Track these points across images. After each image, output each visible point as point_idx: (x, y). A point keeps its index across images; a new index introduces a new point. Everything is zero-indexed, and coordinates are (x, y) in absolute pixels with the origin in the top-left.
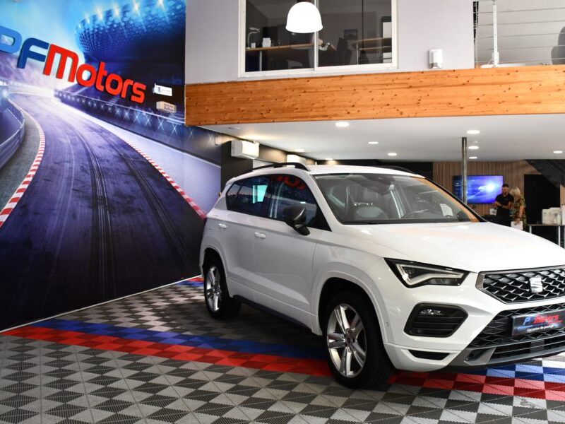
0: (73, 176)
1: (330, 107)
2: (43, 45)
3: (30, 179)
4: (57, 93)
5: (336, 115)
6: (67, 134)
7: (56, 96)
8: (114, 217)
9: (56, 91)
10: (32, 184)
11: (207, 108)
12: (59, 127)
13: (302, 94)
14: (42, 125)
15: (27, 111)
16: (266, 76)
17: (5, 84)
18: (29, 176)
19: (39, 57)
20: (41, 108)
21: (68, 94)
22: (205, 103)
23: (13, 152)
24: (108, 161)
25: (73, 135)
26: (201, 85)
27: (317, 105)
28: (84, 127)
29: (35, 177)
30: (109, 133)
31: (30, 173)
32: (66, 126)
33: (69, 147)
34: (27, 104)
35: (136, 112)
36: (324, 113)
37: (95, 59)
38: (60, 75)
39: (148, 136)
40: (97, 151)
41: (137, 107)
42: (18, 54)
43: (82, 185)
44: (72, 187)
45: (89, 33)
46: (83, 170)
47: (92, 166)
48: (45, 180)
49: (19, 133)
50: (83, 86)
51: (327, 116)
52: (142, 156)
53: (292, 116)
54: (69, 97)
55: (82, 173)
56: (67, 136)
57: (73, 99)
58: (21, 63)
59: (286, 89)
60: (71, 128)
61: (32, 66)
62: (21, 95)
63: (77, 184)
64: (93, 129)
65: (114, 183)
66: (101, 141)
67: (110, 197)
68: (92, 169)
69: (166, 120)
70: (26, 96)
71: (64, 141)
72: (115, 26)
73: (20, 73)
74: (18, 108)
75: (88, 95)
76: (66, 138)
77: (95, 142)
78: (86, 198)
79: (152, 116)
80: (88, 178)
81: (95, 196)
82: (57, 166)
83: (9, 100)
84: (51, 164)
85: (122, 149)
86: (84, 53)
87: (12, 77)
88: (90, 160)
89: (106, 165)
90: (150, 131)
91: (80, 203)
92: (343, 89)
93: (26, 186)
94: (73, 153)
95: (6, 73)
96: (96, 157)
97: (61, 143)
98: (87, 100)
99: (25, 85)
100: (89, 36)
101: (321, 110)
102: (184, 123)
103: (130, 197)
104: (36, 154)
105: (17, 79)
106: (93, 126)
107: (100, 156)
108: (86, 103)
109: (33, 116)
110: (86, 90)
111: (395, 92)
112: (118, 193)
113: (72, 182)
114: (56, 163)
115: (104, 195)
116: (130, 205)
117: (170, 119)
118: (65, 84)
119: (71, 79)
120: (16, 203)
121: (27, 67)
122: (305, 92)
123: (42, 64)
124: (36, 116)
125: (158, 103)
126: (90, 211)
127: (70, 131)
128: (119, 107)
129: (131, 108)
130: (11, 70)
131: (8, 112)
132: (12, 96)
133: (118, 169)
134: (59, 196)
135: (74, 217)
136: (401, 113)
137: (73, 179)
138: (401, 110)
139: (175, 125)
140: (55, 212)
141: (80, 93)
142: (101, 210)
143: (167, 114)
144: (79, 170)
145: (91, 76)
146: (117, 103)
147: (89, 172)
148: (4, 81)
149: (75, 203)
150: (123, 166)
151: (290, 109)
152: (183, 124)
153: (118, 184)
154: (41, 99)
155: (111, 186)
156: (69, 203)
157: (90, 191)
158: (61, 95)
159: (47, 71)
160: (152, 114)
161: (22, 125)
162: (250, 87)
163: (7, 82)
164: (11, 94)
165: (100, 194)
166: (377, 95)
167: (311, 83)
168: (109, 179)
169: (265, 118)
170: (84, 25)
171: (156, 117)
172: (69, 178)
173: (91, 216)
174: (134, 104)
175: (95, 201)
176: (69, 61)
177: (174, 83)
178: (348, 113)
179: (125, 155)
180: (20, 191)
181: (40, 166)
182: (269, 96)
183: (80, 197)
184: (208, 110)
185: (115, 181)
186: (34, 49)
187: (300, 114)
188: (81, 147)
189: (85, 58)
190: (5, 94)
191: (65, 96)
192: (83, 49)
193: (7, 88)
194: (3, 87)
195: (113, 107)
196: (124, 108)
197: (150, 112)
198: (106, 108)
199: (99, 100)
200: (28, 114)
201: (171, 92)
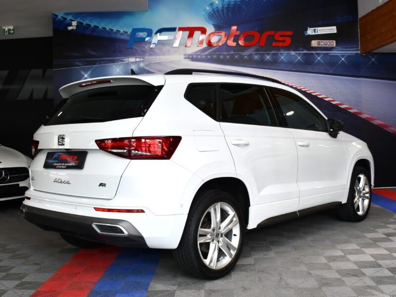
2: (172, 29)
4: (187, 56)
7: (185, 58)
9: (185, 55)
17: (141, 60)
20: (172, 68)
21: (199, 55)
22: (367, 32)
35: (281, 54)
41: (282, 50)
50: (214, 47)
54: (199, 57)
57: (204, 57)
61: (163, 44)
62: (155, 63)
69: (328, 53)
70: (159, 63)
73: (153, 51)
74: (152, 70)
75: (220, 52)
79: (305, 53)
83: (145, 68)
86: (213, 25)
87: (147, 54)
90: (306, 66)
95: (142, 53)
98: (218, 55)
99: (158, 57)
102: (359, 52)
105: (150, 55)
108: (218, 58)
110: (217, 49)
117: (334, 52)
118: (194, 49)
128: (256, 54)
129: (273, 52)
130: (146, 50)
132: (148, 65)
139: (343, 56)
141: (210, 52)
143: (331, 49)
145: (220, 39)
146: (256, 51)
148: (140, 58)
152: (357, 53)
154: (172, 62)
158: (191, 56)
160: (305, 52)
163: (143, 58)
164: (146, 64)
170: (212, 6)
171: (312, 53)
174: (278, 48)
176: (197, 34)
177: (340, 21)
189: (215, 27)
190: (142, 65)
191: (195, 57)
192: (212, 22)
193: (143, 61)
194: (140, 62)
195: (250, 55)
196: (263, 54)
197: (302, 51)
198: (242, 57)
199: (232, 53)
200: (161, 73)
201: (336, 30)
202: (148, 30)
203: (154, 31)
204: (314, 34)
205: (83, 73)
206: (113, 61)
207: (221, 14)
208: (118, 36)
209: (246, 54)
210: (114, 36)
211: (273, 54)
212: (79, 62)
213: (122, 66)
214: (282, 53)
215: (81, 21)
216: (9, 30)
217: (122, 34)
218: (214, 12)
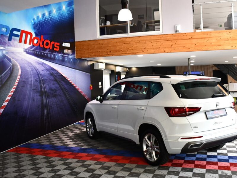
0: (32, 83)
1: (135, 49)
2: (18, 30)
3: (16, 87)
5: (138, 53)
6: (30, 66)
7: (24, 51)
8: (49, 99)
9: (24, 49)
10: (16, 89)
11: (84, 51)
12: (26, 64)
13: (123, 44)
14: (19, 64)
15: (13, 58)
16: (108, 37)
17: (4, 48)
19: (17, 36)
20: (19, 57)
21: (29, 50)
22: (84, 49)
23: (8, 76)
24: (46, 76)
25: (32, 67)
26: (81, 41)
27: (130, 49)
28: (36, 63)
29: (17, 85)
30: (46, 64)
31: (15, 84)
32: (29, 63)
33: (30, 72)
34: (13, 56)
35: (56, 54)
36: (133, 52)
37: (39, 34)
38: (25, 42)
39: (61, 64)
40: (42, 72)
42: (8, 35)
43: (36, 87)
44: (32, 88)
45: (36, 24)
46: (36, 81)
48: (22, 86)
49: (10, 68)
50: (35, 46)
51: (134, 53)
52: (59, 73)
53: (120, 53)
54: (29, 51)
55: (36, 82)
56: (29, 67)
57: (31, 51)
58: (10, 39)
59: (117, 42)
60: (31, 64)
61: (14, 40)
62: (10, 52)
63: (34, 87)
64: (39, 64)
65: (49, 85)
66: (43, 68)
67: (48, 91)
68: (40, 80)
69: (68, 57)
70: (12, 52)
71: (28, 69)
72: (46, 20)
73: (9, 43)
74: (10, 57)
75: (37, 50)
77: (40, 68)
78: (38, 92)
79: (63, 56)
80: (38, 84)
81: (41, 91)
82: (26, 80)
83: (6, 55)
84: (23, 80)
85: (51, 70)
87: (7, 45)
88: (39, 77)
89: (45, 78)
90: (62, 62)
91: (36, 94)
92: (141, 42)
93: (14, 90)
94: (32, 74)
95: (4, 44)
96: (41, 75)
97: (27, 70)
98: (37, 51)
99: (12, 48)
100: (36, 25)
101: (132, 50)
103: (55, 90)
104: (17, 76)
105: (8, 46)
106: (39, 62)
107: (43, 74)
108: (36, 53)
109: (15, 60)
110: (36, 48)
111: (162, 42)
112: (51, 89)
113: (32, 86)
114: (26, 79)
115: (45, 91)
116: (56, 93)
117: (70, 56)
118: (28, 46)
119: (30, 44)
120: (10, 97)
121: (12, 40)
122: (125, 43)
123: (18, 38)
124: (17, 60)
125: (64, 50)
126: (40, 97)
127: (30, 65)
128: (49, 53)
129: (54, 53)
130: (6, 42)
131: (6, 60)
132: (7, 53)
133: (50, 79)
134: (27, 92)
135: (34, 100)
136: (165, 51)
138: (164, 50)
139: (72, 58)
140: (26, 99)
141: (34, 49)
142: (44, 97)
143: (68, 55)
144: (35, 81)
145: (38, 42)
146: (49, 52)
147: (39, 81)
148: (3, 47)
149: (34, 95)
150: (52, 78)
151: (119, 51)
152: (75, 58)
153: (50, 85)
154: (18, 53)
155: (48, 86)
156: (31, 95)
157: (39, 89)
158: (26, 50)
159: (20, 41)
160: (62, 55)
161: (11, 65)
162: (102, 42)
163: (5, 48)
164: (6, 52)
165: (43, 90)
166: (155, 44)
167: (127, 40)
168: (47, 84)
169: (108, 54)
170: (34, 20)
171: (64, 56)
172: (31, 85)
173: (40, 100)
174: (55, 52)
175: (42, 93)
176: (29, 36)
177: (70, 41)
178: (143, 52)
179: (52, 73)
180: (12, 92)
181: (19, 81)
182: (110, 45)
183: (35, 92)
184: (85, 52)
185: (49, 84)
186: (15, 32)
187: (123, 53)
188: (35, 71)
189: (35, 34)
190: (4, 52)
193: (4, 50)
194: (3, 50)
195: (47, 54)
196: (51, 54)
197: (62, 54)
198: (44, 54)
199: (41, 51)
200: (13, 60)
201: (69, 45)
202: (7, 28)
203: (10, 29)
204: (64, 46)
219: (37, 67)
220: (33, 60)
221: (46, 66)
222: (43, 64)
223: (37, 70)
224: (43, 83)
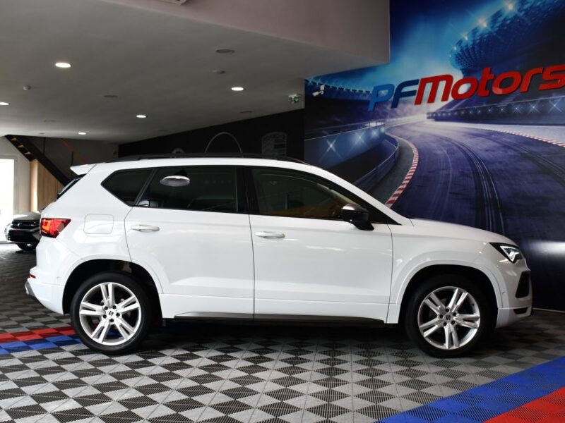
0: (450, 181)
2: (414, 83)
3: (404, 186)
4: (430, 115)
6: (443, 146)
7: (429, 118)
8: (511, 219)
9: (428, 114)
10: (405, 191)
12: (434, 142)
14: (414, 144)
15: (401, 137)
18: (404, 184)
20: (414, 131)
21: (444, 112)
23: (390, 169)
24: (500, 163)
25: (449, 145)
28: (464, 136)
29: (408, 185)
31: (404, 182)
32: (441, 140)
33: (445, 157)
34: (400, 132)
37: (477, 69)
38: (432, 99)
40: (483, 155)
41: (555, 94)
43: (462, 188)
44: (449, 191)
46: (463, 174)
47: (476, 170)
49: (394, 154)
50: (461, 99)
54: (444, 115)
55: (462, 178)
56: (442, 148)
57: (450, 114)
58: (395, 104)
60: (447, 139)
61: (405, 103)
62: (396, 127)
63: (454, 187)
64: (476, 135)
67: (505, 199)
68: (476, 172)
70: (401, 127)
71: (439, 152)
73: (395, 112)
74: (394, 136)
76: (442, 150)
77: (480, 147)
81: (480, 198)
82: (431, 175)
83: (386, 133)
84: (424, 174)
85: (525, 146)
86: (462, 70)
87: (388, 116)
88: (473, 165)
93: (401, 192)
94: (450, 160)
95: (383, 115)
96: (481, 161)
97: (436, 155)
98: (468, 110)
99: (399, 119)
104: (411, 166)
105: (392, 117)
106: (475, 132)
107: (488, 159)
108: (467, 114)
109: (407, 139)
110: (466, 102)
113: (449, 187)
114: (430, 172)
115: (494, 197)
118: (438, 104)
119: (445, 98)
121: (400, 105)
123: (414, 98)
124: (409, 139)
126: (474, 212)
127: (446, 143)
128: (517, 104)
129: (541, 98)
131: (386, 142)
132: (388, 130)
133: (517, 169)
137: (450, 184)
141: (458, 107)
144: (459, 175)
145: (471, 87)
146: (516, 100)
147: (472, 175)
148: (381, 122)
149: (453, 204)
150: (527, 164)
154: (414, 124)
155: (506, 187)
156: (445, 205)
157: (473, 193)
158: (434, 115)
159: (418, 101)
161: (397, 148)
163: (384, 121)
165: (487, 193)
168: (502, 181)
170: (461, 44)
172: (445, 183)
173: (474, 217)
174: (549, 93)
175: (481, 203)
176: (442, 85)
179: (531, 152)
180: (396, 195)
181: (413, 176)
183: (459, 199)
186: (406, 89)
188: (461, 154)
189: (463, 73)
190: (383, 130)
191: (439, 115)
192: (460, 67)
193: (384, 125)
194: (380, 126)
195: (509, 106)
196: (526, 102)
198: (496, 110)
199: (485, 105)
200: (401, 139)
202: (390, 87)
203: (396, 87)
205: (328, 142)
206: (355, 128)
207: (471, 54)
208: (361, 98)
209: (502, 105)
210: (356, 98)
211: (542, 101)
212: (325, 130)
213: (363, 133)
214: (554, 99)
215: (329, 85)
216: (295, 98)
217: (364, 95)
218: (463, 53)
219: (470, 145)
220: (455, 130)
221: (504, 139)
222: (489, 135)
223: (467, 152)
224: (489, 180)
